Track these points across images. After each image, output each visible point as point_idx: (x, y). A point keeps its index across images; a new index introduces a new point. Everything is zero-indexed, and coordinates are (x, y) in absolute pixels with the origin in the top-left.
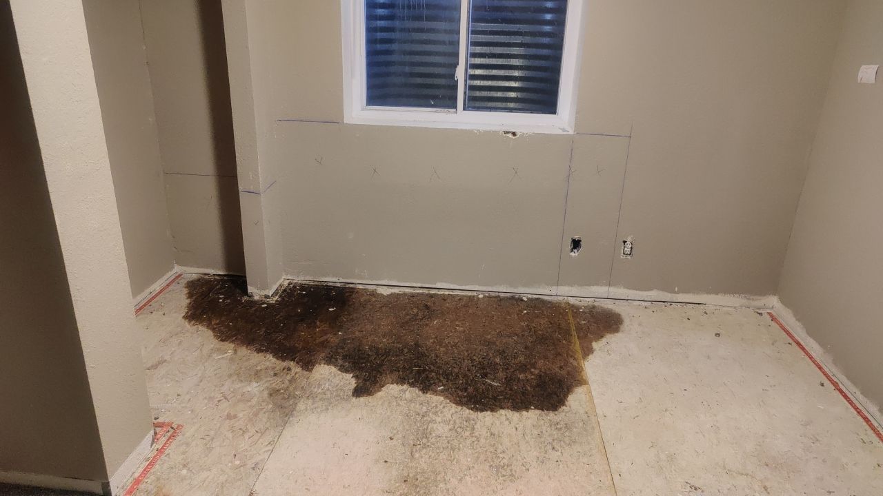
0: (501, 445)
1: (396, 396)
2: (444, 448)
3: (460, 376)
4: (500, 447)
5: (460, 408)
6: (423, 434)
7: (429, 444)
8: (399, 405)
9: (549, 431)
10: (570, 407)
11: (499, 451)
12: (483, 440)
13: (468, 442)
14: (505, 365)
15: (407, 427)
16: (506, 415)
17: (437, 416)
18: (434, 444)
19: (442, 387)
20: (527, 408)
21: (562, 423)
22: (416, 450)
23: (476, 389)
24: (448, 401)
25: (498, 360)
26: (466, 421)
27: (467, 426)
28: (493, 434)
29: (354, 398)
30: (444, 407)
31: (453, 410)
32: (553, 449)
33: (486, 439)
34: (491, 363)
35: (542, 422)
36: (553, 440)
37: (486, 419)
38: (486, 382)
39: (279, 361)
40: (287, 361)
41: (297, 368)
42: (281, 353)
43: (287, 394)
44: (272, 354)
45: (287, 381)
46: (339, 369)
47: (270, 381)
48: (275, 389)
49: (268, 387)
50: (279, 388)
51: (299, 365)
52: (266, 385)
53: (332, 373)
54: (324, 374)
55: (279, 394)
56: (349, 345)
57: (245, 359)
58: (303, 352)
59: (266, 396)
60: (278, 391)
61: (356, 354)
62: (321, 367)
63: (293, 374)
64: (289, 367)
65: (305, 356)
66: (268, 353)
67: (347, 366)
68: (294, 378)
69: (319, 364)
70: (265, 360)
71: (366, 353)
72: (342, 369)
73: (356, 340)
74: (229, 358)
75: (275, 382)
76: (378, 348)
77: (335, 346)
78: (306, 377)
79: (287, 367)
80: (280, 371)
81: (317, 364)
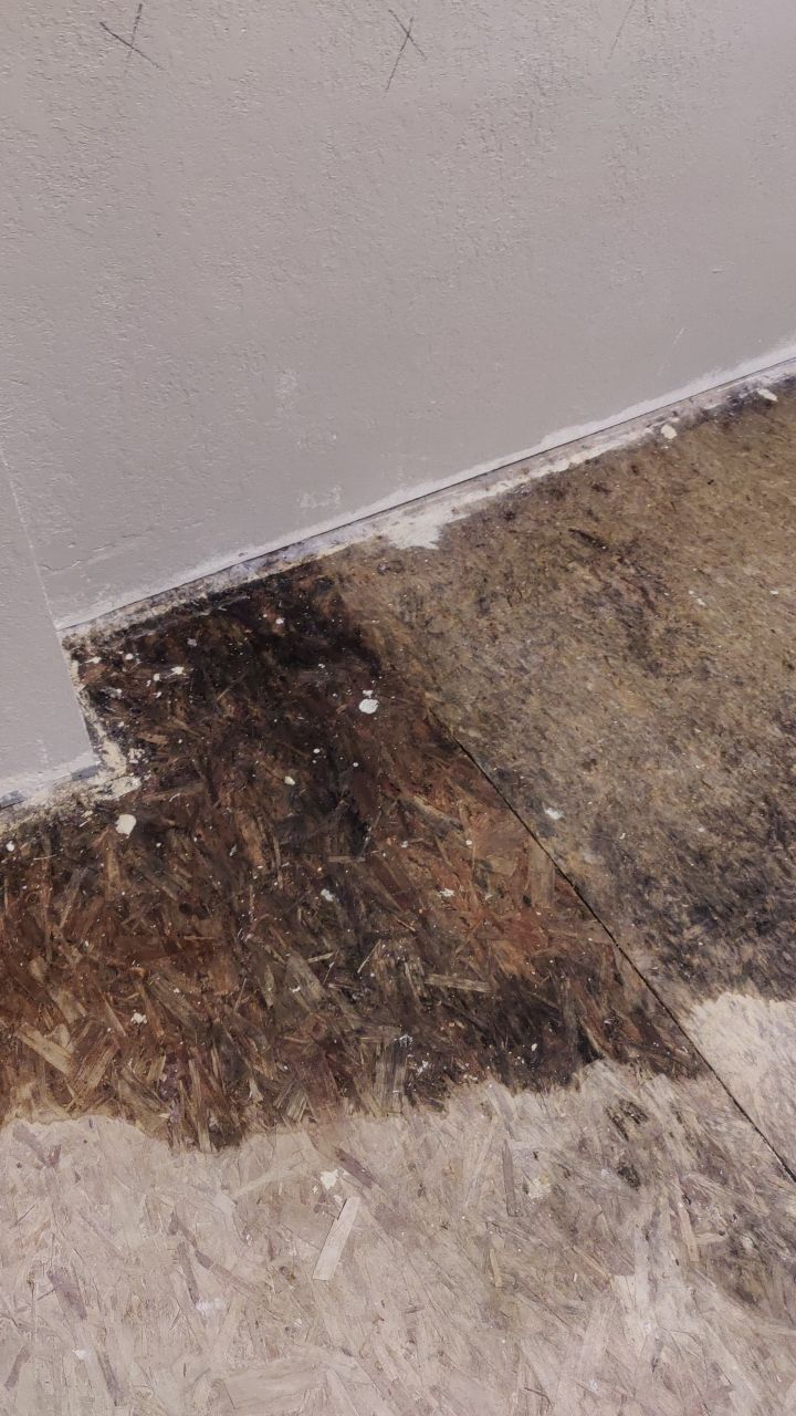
39: (552, 1096)
40: (578, 1076)
41: (648, 1084)
42: (511, 1047)
43: (783, 1244)
44: (490, 1076)
45: (703, 1180)
46: (761, 991)
47: (654, 1224)
48: (719, 1253)
49: (690, 1267)
50: (722, 1234)
51: (637, 1067)
52: (669, 1254)
53: (766, 1024)
54: (753, 1047)
55: (761, 1266)
56: (646, 856)
57: (430, 1176)
58: (568, 985)
59: (737, 1313)
60: (736, 1251)
61: (713, 883)
62: (703, 1022)
63: (679, 1130)
64: (621, 1102)
65: (597, 1004)
66: (472, 1085)
67: (761, 960)
68: (701, 1144)
69: (683, 1012)
70: (509, 1128)
71: (731, 858)
72: (767, 982)
73: (634, 818)
74: (371, 1220)
75: (672, 1218)
76: (728, 812)
77: (620, 889)
78: (728, 1109)
79: (615, 1103)
80: (618, 1142)
81: (678, 1014)
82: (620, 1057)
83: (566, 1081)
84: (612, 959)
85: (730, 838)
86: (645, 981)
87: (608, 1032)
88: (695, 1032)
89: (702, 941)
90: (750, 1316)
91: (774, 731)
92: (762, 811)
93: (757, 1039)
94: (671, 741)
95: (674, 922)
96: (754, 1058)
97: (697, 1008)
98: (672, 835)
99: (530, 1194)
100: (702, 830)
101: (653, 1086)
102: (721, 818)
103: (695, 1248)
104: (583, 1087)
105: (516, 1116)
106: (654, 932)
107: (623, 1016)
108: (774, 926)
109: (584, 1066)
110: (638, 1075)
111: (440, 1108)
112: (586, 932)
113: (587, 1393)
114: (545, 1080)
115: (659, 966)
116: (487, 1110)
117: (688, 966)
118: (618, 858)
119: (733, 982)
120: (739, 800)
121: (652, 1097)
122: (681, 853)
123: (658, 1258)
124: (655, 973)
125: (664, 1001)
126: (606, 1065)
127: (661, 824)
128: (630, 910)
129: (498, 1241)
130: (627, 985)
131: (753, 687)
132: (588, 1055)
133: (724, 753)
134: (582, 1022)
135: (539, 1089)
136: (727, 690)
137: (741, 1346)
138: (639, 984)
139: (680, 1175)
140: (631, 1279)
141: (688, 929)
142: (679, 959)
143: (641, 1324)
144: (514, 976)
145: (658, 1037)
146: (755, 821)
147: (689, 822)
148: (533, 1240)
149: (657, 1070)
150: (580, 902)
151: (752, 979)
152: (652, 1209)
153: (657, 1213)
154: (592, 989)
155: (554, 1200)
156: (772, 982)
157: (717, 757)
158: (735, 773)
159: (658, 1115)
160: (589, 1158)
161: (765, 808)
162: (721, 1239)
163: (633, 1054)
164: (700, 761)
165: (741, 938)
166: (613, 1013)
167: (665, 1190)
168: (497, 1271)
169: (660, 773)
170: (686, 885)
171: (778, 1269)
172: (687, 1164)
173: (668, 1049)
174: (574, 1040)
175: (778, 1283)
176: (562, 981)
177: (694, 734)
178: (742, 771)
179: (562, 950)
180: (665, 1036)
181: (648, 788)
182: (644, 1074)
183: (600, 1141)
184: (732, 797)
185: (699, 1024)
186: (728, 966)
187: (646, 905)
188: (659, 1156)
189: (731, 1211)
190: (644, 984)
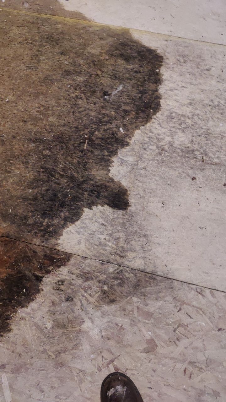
0: (203, 101)
1: (129, 169)
2: (207, 140)
3: (104, 112)
4: (206, 102)
5: (153, 120)
6: (188, 153)
7: (202, 150)
8: (145, 169)
9: (187, 68)
10: (158, 47)
11: (211, 103)
12: (197, 112)
13: (199, 122)
14: (91, 76)
15: (178, 165)
16: (167, 90)
17: (163, 139)
18: (202, 147)
19: (121, 129)
20: (158, 74)
21: (178, 58)
22: (210, 160)
23: (126, 104)
24: (143, 127)
25: (81, 79)
26: (174, 119)
27: (179, 120)
28: (190, 104)
29: (129, 208)
30: (151, 132)
31: (157, 126)
32: (208, 70)
33: (196, 109)
34: (85, 85)
35: (176, 69)
36: (198, 68)
37: (170, 104)
38: (116, 94)
39: (37, 299)
40: (41, 287)
41: (59, 272)
42: (18, 296)
43: (114, 280)
44: (18, 309)
45: (87, 283)
46: (72, 223)
47: (82, 305)
48: (101, 297)
49: (97, 307)
50: (99, 292)
51: (54, 270)
52: (90, 309)
53: (78, 230)
54: (78, 239)
55: (112, 290)
56: (20, 211)
57: (19, 349)
58: (22, 265)
59: (113, 307)
60: (104, 292)
61: (42, 203)
62: (63, 244)
63: (74, 276)
64: (56, 283)
65: (33, 263)
66: (15, 316)
67: (67, 214)
68: (81, 275)
69: (57, 246)
70: (32, 317)
71: (43, 192)
72: (72, 219)
73: (10, 202)
74: (12, 375)
75: (85, 299)
76: (34, 179)
77: (19, 226)
78: (82, 260)
79: (54, 285)
80: (61, 294)
81: (55, 247)
82: (48, 272)
83: (38, 291)
84: (29, 248)
85: (39, 187)
86: (42, 246)
87: (41, 269)
88: (63, 248)
89: (49, 222)
90: (117, 305)
91: (32, 145)
92: (43, 172)
93: (78, 236)
94: (6, 171)
95: (39, 223)
96: (80, 242)
97: (59, 242)
98: (24, 199)
99: (48, 328)
100: (30, 191)
101: (61, 271)
102: (33, 183)
103: (95, 301)
104: (44, 289)
105: (32, 313)
106: (36, 231)
107: (42, 261)
108: (65, 202)
109: (40, 283)
110: (56, 272)
111: (9, 330)
112: (17, 247)
113: (92, 360)
114: (33, 296)
115: (43, 239)
116: (23, 318)
117: (50, 232)
118: (13, 218)
119: (64, 226)
120: (35, 174)
121: (62, 275)
122: (29, 202)
123: (88, 312)
124: (43, 242)
125: (50, 247)
126: (46, 278)
127: (19, 198)
128: (25, 230)
129: (47, 347)
130: (38, 251)
131: (19, 136)
132: (39, 279)
133: (23, 163)
134: (33, 272)
135: (33, 300)
136: (12, 142)
137: (118, 313)
138: (41, 248)
139: (81, 287)
140: (85, 323)
141: (44, 222)
142: (47, 232)
143: (94, 331)
144: (6, 277)
145: (54, 258)
146: (43, 176)
147: (26, 191)
148: (56, 338)
149: (59, 267)
150: (11, 240)
151: (68, 221)
152: (79, 302)
153: (81, 302)
154: (30, 261)
155: (55, 323)
156: (73, 218)
157: (22, 166)
158: (29, 166)
159: (67, 278)
160: (57, 305)
161: (43, 170)
162: (99, 293)
163: (51, 268)
164: (18, 170)
165: (59, 213)
166: (39, 262)
167: (80, 294)
168: (52, 354)
169: (9, 183)
170: (36, 210)
171: (116, 288)
172: (81, 283)
173: (59, 259)
174: (34, 278)
175: (118, 291)
176: (20, 266)
177: (11, 163)
178: (31, 164)
179: (15, 257)
180: (55, 256)
181: (8, 190)
182: (57, 271)
183: (57, 298)
184: (33, 174)
185: (62, 245)
186: (60, 223)
187: (29, 225)
188: (73, 287)
189: (98, 284)
190: (42, 247)
